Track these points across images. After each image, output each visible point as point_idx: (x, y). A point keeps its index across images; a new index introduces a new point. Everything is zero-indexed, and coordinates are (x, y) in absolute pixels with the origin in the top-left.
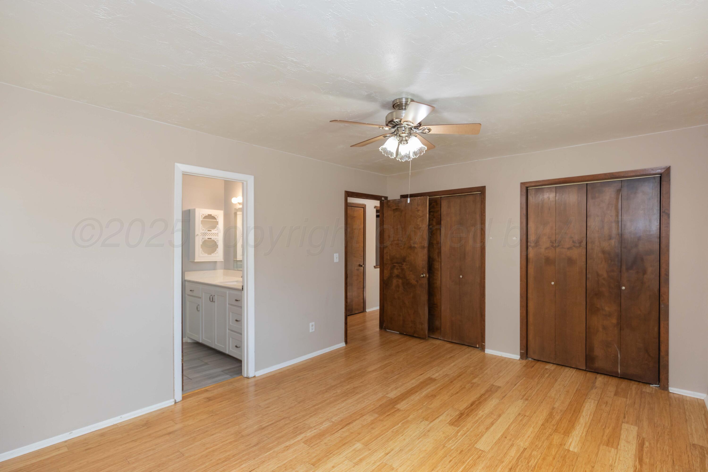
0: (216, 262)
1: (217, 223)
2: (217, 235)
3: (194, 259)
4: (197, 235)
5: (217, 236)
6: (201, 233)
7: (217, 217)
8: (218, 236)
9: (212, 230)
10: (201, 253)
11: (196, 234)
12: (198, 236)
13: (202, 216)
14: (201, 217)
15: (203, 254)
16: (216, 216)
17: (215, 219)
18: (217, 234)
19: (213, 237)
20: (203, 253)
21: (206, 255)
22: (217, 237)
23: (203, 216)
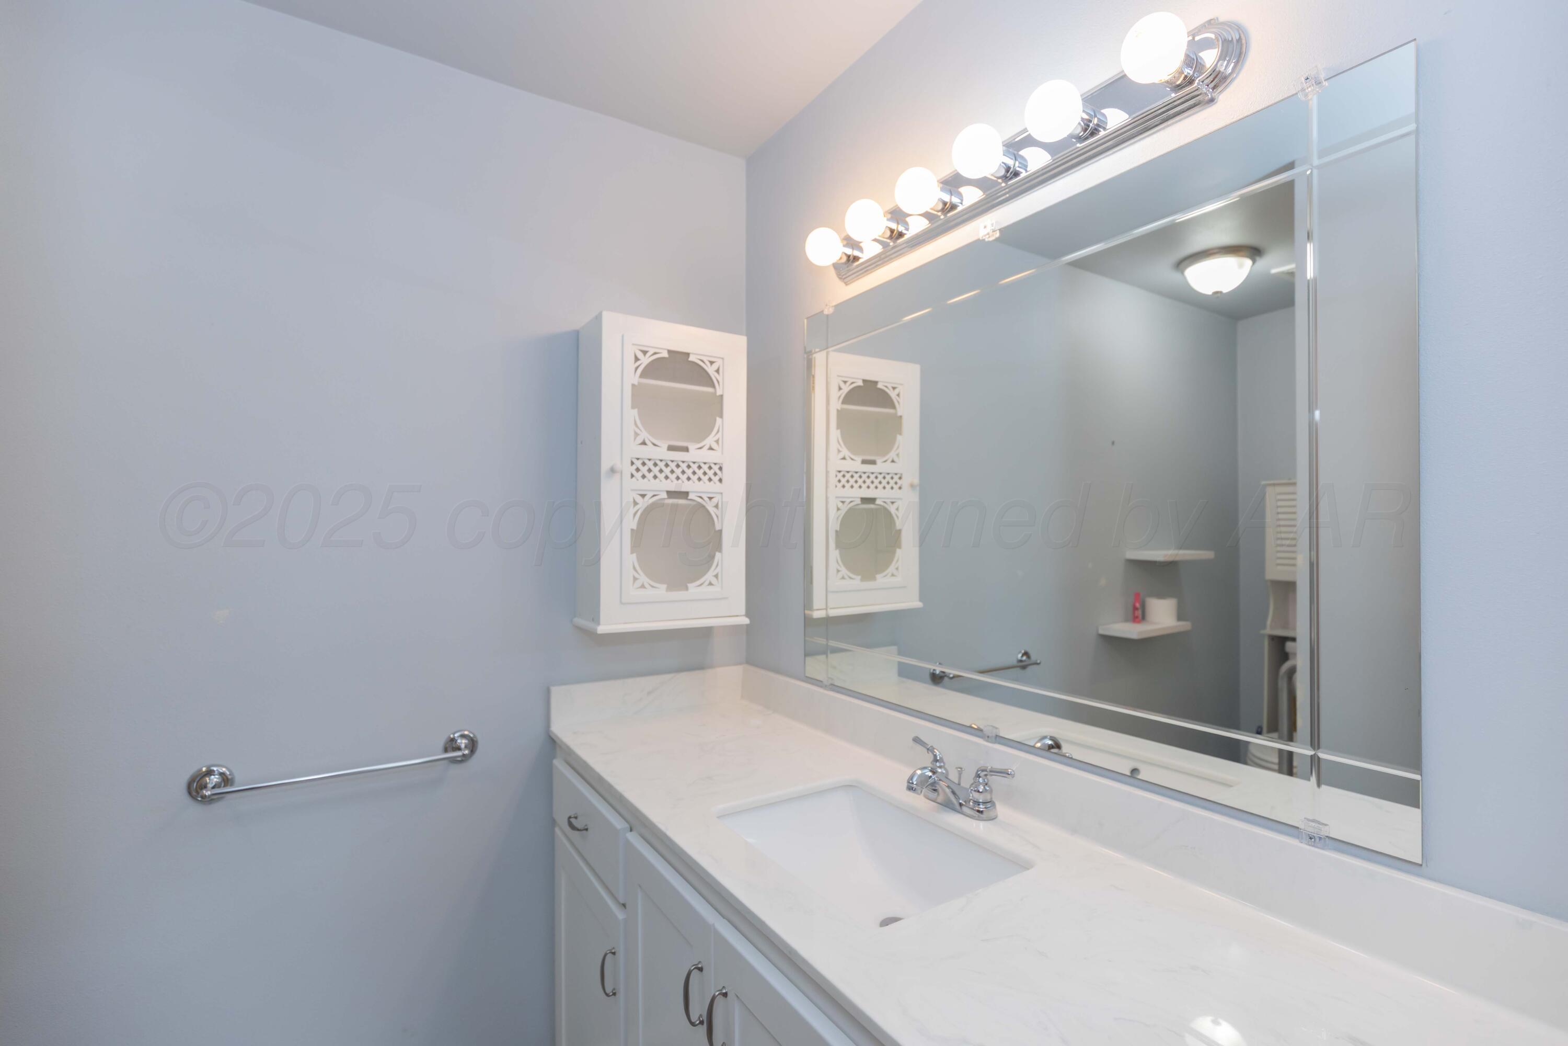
0: (706, 632)
1: (716, 406)
2: (715, 474)
3: (596, 619)
4: (613, 470)
5: (716, 479)
6: (632, 463)
7: (718, 371)
8: (720, 480)
9: (692, 447)
10: (635, 579)
11: (605, 466)
12: (617, 476)
13: (637, 359)
14: (630, 365)
15: (643, 586)
16: (712, 363)
17: (709, 381)
18: (716, 468)
19: (696, 488)
20: (643, 578)
21: (661, 591)
22: (714, 487)
23: (645, 361)
